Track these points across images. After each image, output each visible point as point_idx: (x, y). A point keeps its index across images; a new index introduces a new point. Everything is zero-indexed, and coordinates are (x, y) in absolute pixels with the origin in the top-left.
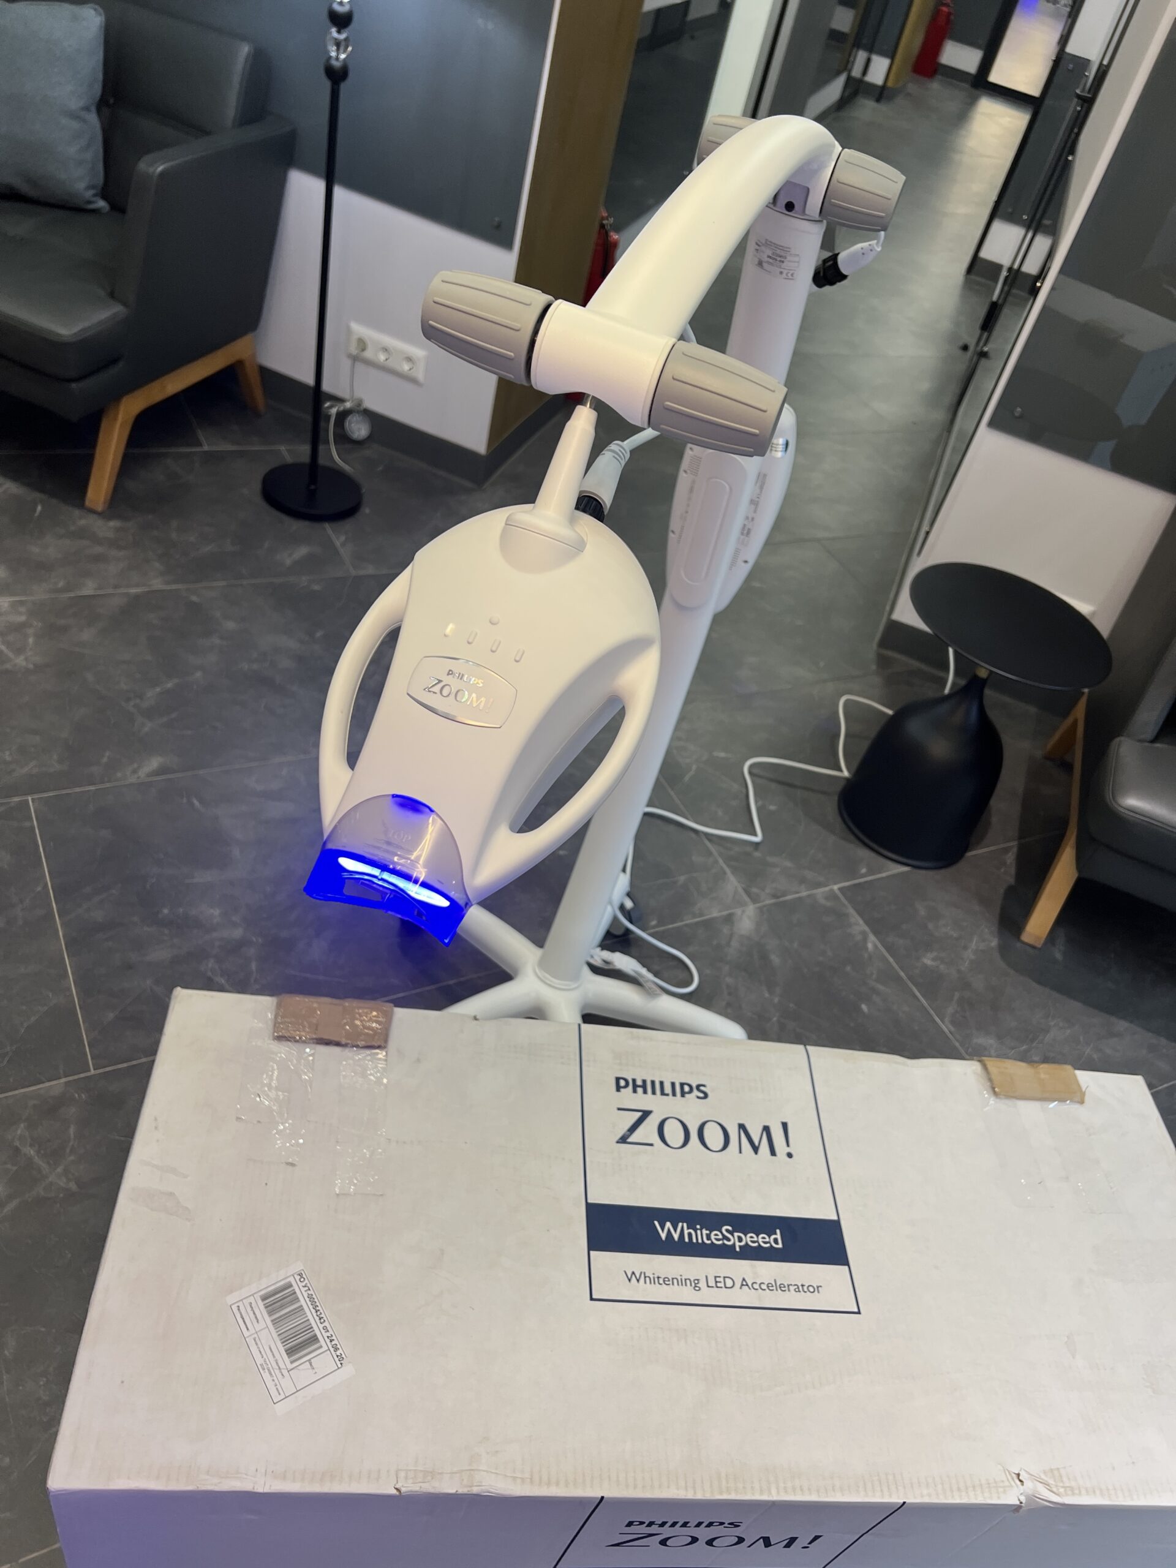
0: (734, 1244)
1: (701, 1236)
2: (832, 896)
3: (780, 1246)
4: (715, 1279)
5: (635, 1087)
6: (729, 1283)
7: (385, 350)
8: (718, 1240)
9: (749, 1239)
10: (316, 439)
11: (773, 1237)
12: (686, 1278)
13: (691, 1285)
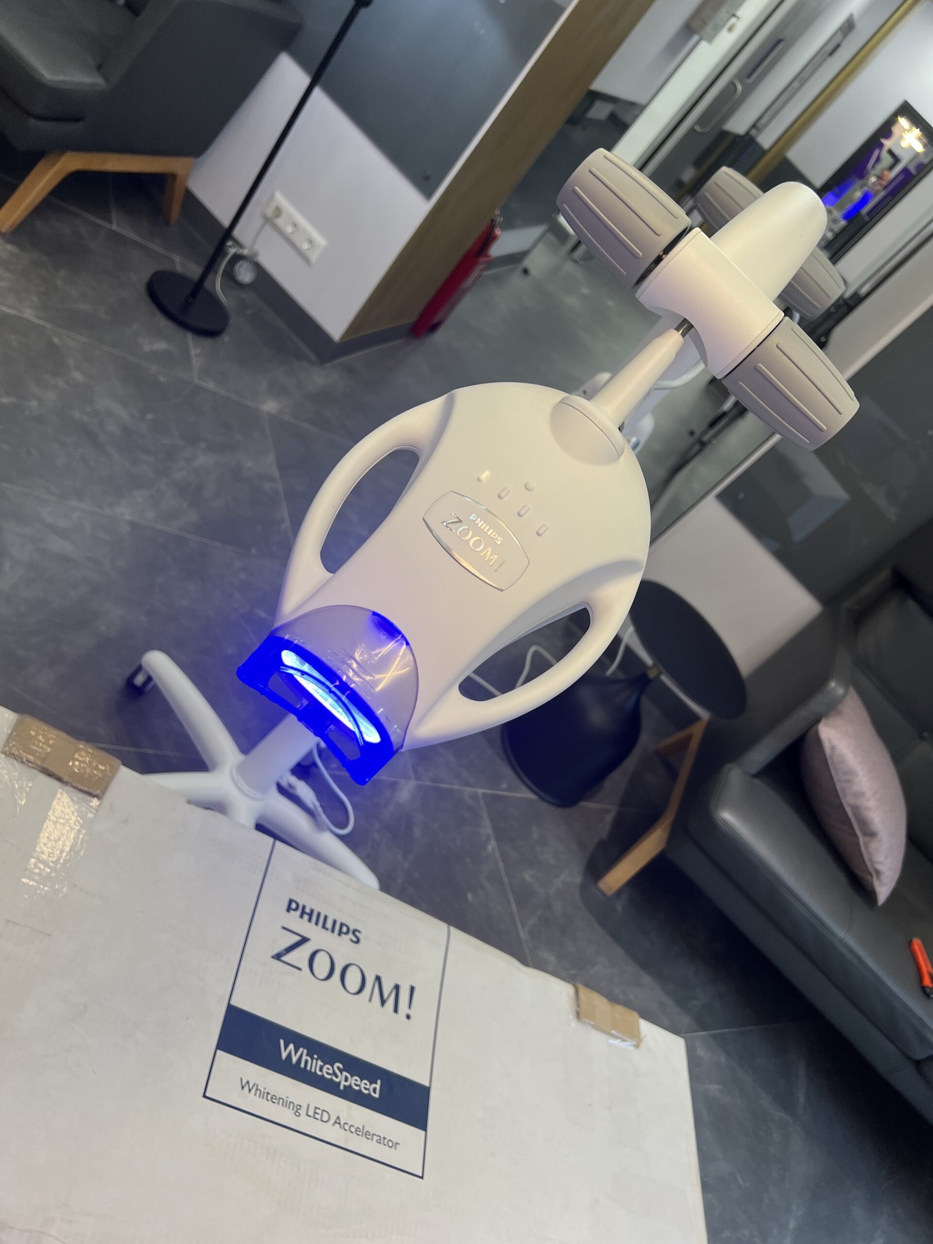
0: (339, 1083)
1: (315, 1065)
2: (475, 797)
3: (377, 1096)
4: (315, 1110)
5: (303, 912)
6: (325, 1118)
7: (295, 225)
8: (328, 1073)
9: (353, 1081)
10: (210, 267)
11: (374, 1085)
12: (292, 1101)
13: (293, 1109)
